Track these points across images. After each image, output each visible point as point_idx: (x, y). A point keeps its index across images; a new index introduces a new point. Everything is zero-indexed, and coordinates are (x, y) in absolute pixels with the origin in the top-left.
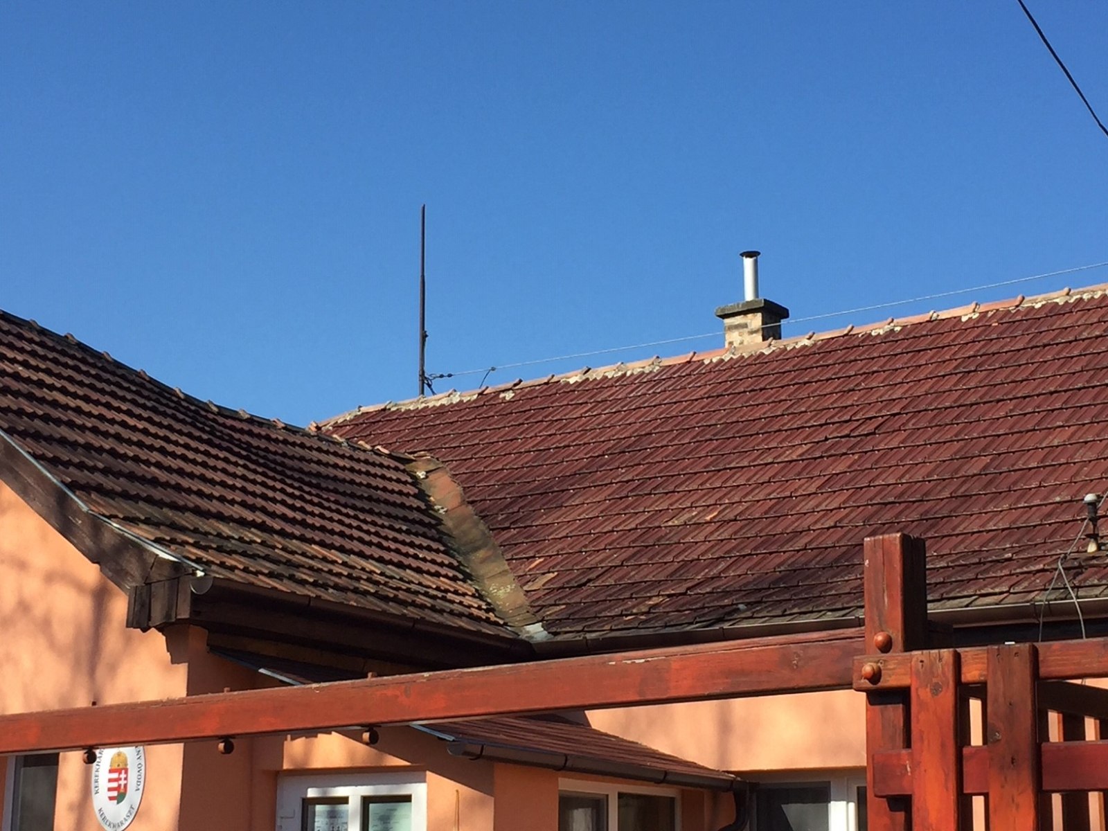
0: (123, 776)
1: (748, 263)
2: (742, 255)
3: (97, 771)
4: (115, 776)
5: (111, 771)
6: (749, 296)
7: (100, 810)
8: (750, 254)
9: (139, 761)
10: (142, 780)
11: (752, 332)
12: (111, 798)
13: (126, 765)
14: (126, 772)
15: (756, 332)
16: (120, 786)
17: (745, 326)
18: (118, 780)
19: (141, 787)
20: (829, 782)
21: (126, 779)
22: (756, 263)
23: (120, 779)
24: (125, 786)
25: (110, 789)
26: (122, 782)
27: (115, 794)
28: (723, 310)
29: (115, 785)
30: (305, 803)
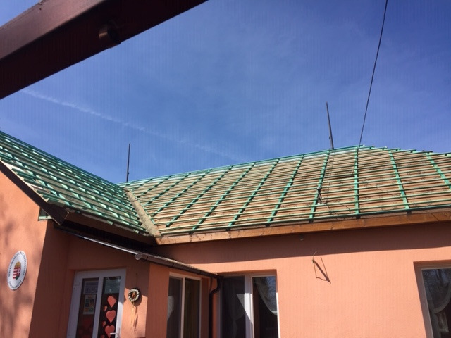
3: (10, 269)
5: (15, 269)
7: (9, 282)
9: (25, 265)
10: (25, 271)
12: (14, 278)
13: (21, 266)
18: (17, 271)
19: (24, 274)
20: (244, 276)
21: (20, 271)
25: (14, 275)
30: (84, 280)
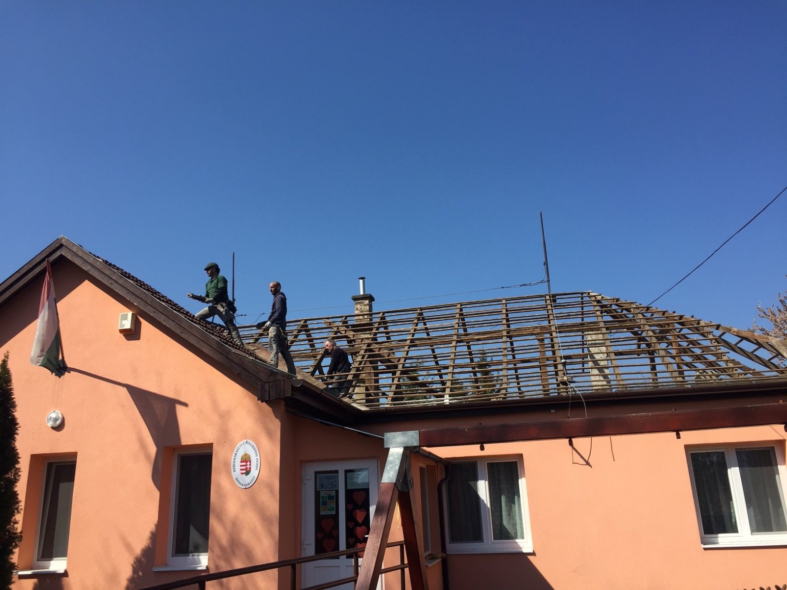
0: (248, 464)
1: (361, 281)
2: (359, 279)
3: (234, 462)
4: (244, 464)
5: (241, 462)
6: (362, 293)
7: (237, 479)
8: (361, 278)
9: (257, 457)
10: (259, 465)
11: (365, 305)
12: (242, 474)
13: (250, 459)
14: (250, 462)
15: (367, 305)
16: (247, 468)
17: (363, 303)
18: (246, 465)
19: (259, 468)
20: (477, 461)
21: (250, 465)
22: (364, 283)
23: (247, 465)
24: (250, 468)
25: (241, 470)
26: (248, 466)
27: (245, 471)
28: (354, 297)
29: (244, 468)
30: (316, 473)
